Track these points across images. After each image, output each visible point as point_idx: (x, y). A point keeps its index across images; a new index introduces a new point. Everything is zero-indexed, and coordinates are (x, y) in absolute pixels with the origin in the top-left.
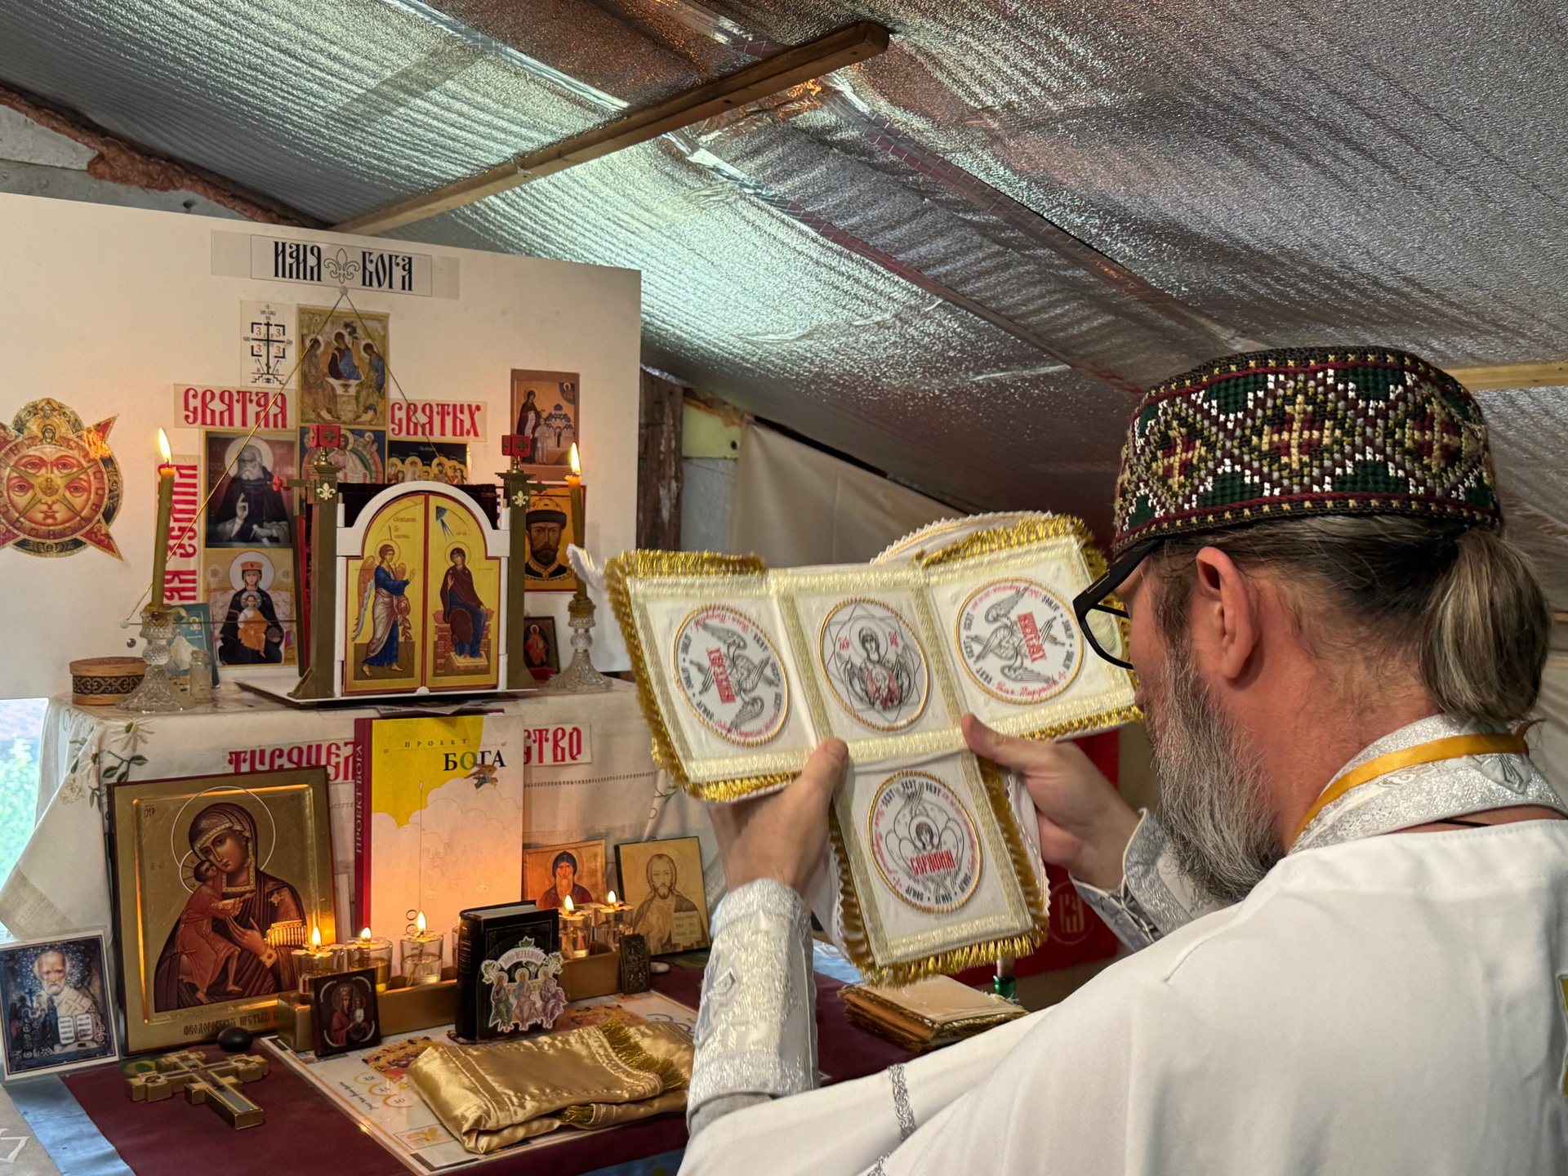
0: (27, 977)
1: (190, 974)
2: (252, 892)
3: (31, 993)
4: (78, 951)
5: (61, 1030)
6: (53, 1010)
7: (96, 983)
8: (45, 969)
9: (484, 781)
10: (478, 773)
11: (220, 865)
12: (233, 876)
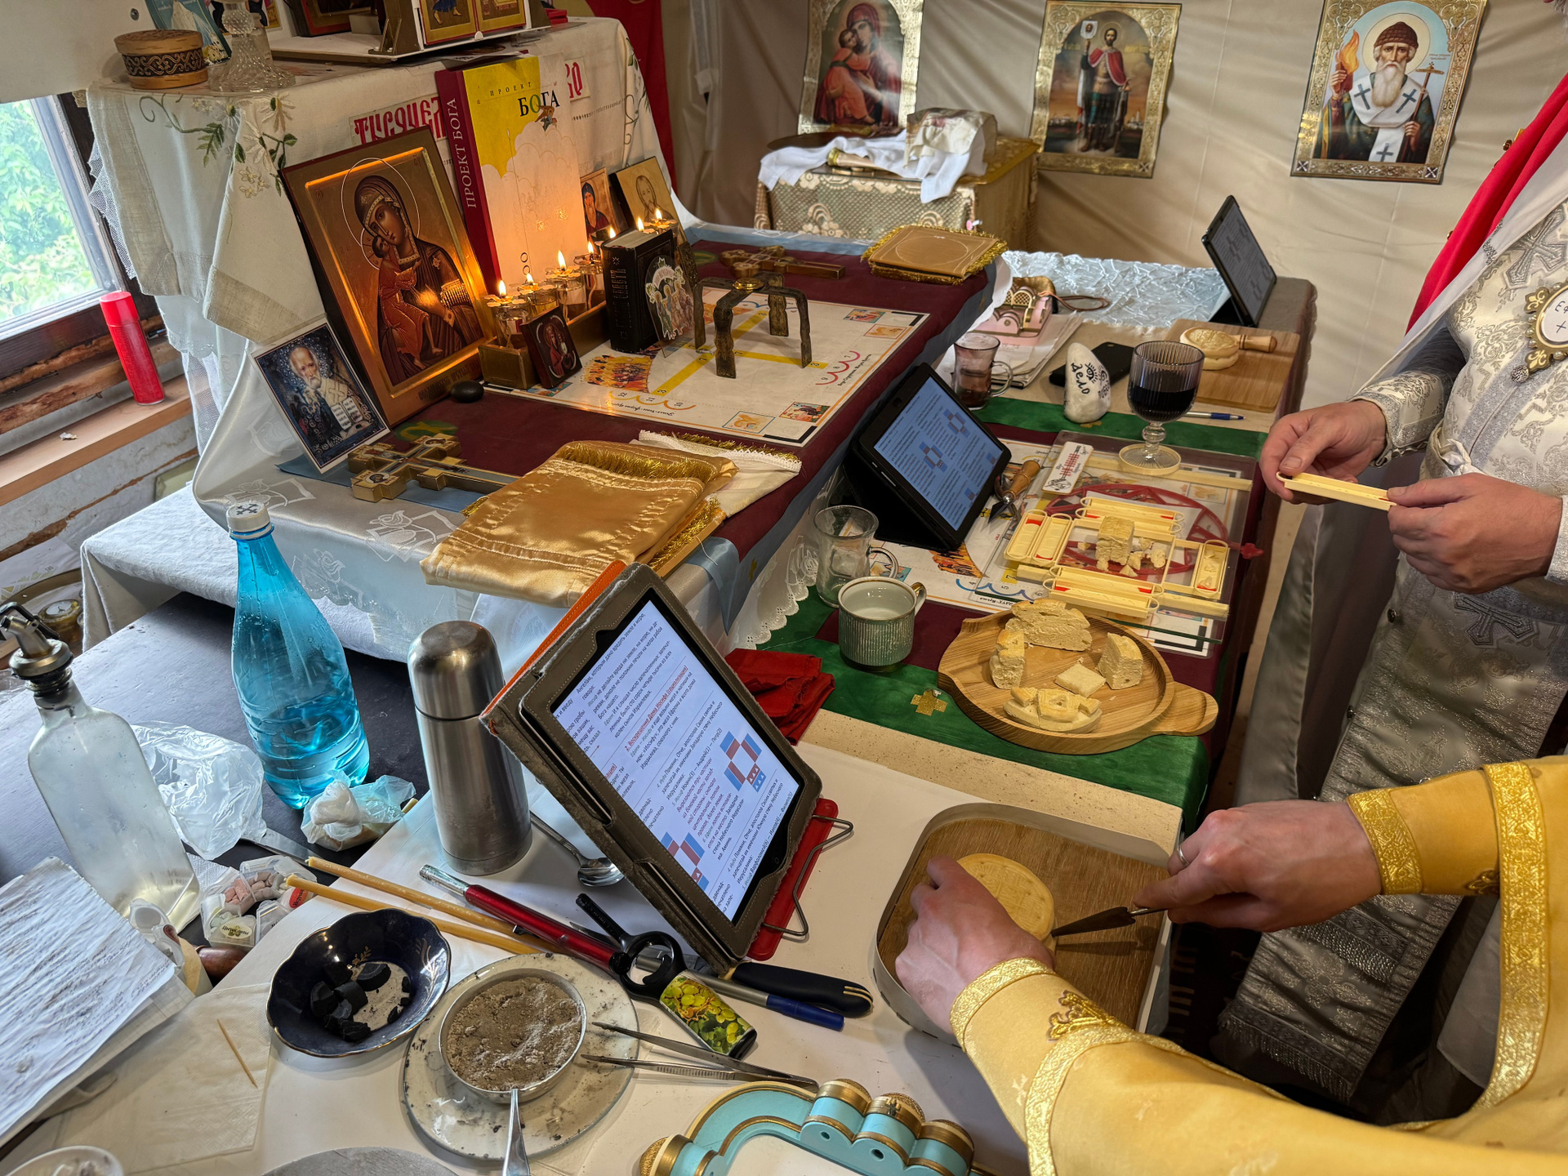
0: (289, 377)
1: (404, 346)
2: (418, 259)
3: (300, 391)
4: (316, 342)
5: (338, 418)
6: (323, 401)
7: (343, 369)
8: (300, 366)
9: (547, 120)
10: (543, 115)
11: (388, 238)
12: (400, 247)
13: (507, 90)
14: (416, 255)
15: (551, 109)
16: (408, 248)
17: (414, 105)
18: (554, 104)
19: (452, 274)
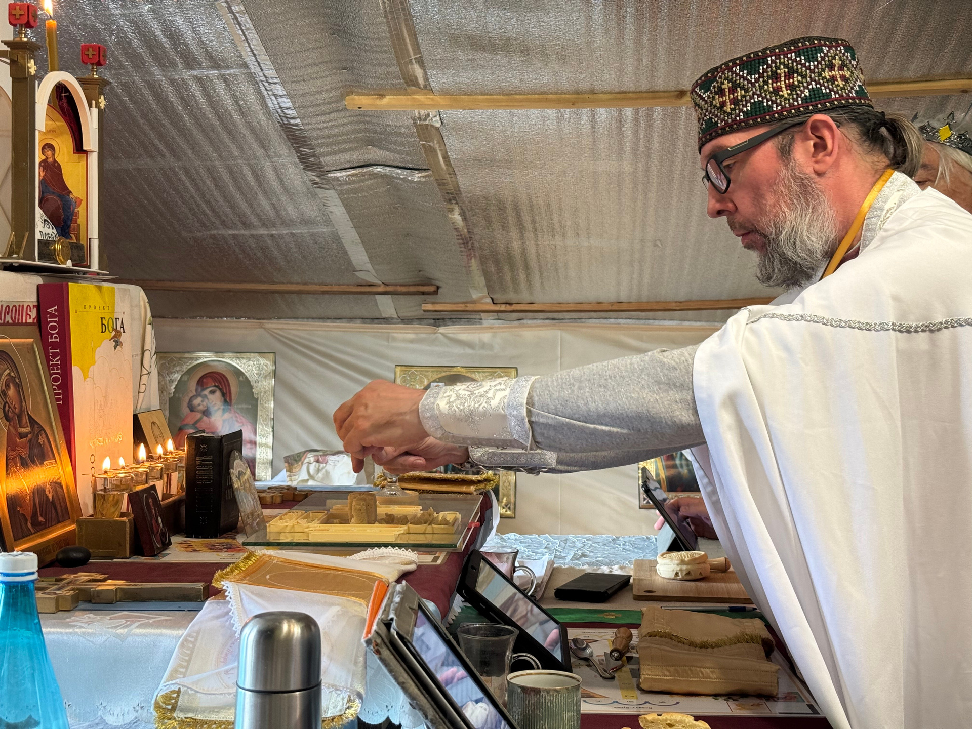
2: (30, 433)
9: (117, 344)
10: (115, 336)
11: (12, 406)
12: (20, 417)
13: (95, 308)
14: (28, 429)
15: (120, 335)
16: (24, 421)
17: (23, 306)
18: (122, 330)
19: (50, 453)
